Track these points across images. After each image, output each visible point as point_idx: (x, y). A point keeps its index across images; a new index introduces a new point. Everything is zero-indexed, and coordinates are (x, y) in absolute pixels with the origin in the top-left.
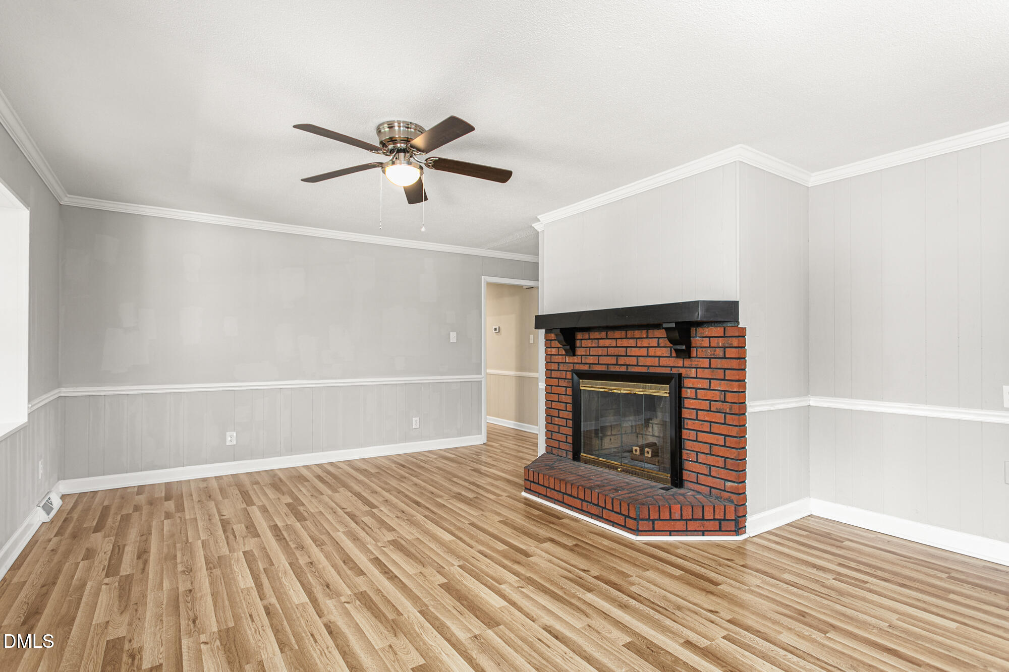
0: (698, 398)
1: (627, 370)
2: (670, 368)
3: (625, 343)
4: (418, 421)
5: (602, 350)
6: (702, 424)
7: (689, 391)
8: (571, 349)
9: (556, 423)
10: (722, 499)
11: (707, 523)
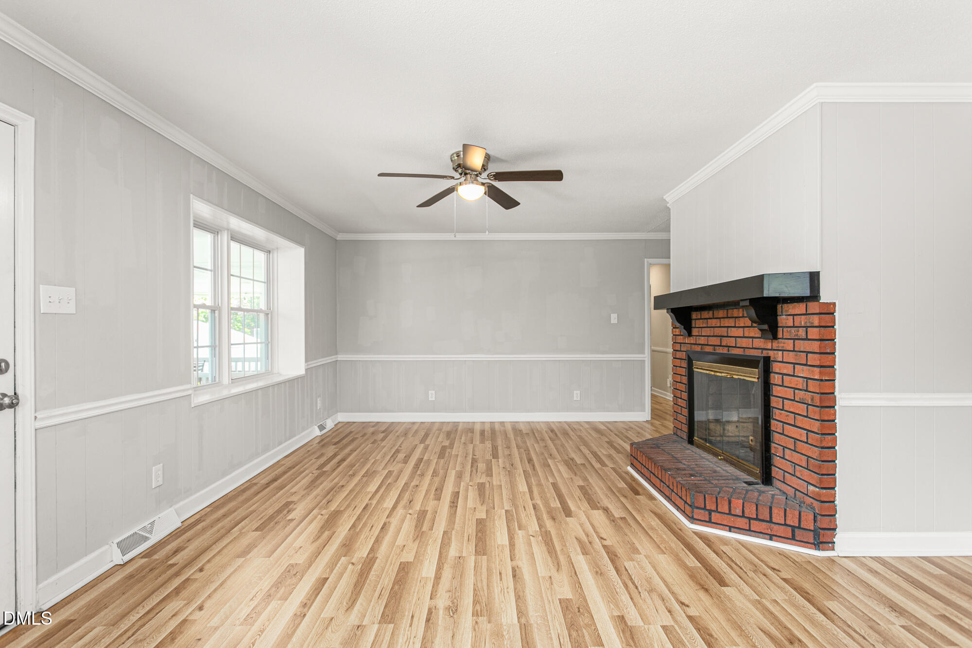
0: (785, 385)
1: (728, 351)
2: (760, 351)
3: (726, 322)
4: (579, 395)
5: (710, 330)
6: (787, 416)
7: (776, 376)
8: (689, 329)
9: (679, 404)
10: (805, 505)
11: (776, 527)
